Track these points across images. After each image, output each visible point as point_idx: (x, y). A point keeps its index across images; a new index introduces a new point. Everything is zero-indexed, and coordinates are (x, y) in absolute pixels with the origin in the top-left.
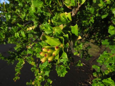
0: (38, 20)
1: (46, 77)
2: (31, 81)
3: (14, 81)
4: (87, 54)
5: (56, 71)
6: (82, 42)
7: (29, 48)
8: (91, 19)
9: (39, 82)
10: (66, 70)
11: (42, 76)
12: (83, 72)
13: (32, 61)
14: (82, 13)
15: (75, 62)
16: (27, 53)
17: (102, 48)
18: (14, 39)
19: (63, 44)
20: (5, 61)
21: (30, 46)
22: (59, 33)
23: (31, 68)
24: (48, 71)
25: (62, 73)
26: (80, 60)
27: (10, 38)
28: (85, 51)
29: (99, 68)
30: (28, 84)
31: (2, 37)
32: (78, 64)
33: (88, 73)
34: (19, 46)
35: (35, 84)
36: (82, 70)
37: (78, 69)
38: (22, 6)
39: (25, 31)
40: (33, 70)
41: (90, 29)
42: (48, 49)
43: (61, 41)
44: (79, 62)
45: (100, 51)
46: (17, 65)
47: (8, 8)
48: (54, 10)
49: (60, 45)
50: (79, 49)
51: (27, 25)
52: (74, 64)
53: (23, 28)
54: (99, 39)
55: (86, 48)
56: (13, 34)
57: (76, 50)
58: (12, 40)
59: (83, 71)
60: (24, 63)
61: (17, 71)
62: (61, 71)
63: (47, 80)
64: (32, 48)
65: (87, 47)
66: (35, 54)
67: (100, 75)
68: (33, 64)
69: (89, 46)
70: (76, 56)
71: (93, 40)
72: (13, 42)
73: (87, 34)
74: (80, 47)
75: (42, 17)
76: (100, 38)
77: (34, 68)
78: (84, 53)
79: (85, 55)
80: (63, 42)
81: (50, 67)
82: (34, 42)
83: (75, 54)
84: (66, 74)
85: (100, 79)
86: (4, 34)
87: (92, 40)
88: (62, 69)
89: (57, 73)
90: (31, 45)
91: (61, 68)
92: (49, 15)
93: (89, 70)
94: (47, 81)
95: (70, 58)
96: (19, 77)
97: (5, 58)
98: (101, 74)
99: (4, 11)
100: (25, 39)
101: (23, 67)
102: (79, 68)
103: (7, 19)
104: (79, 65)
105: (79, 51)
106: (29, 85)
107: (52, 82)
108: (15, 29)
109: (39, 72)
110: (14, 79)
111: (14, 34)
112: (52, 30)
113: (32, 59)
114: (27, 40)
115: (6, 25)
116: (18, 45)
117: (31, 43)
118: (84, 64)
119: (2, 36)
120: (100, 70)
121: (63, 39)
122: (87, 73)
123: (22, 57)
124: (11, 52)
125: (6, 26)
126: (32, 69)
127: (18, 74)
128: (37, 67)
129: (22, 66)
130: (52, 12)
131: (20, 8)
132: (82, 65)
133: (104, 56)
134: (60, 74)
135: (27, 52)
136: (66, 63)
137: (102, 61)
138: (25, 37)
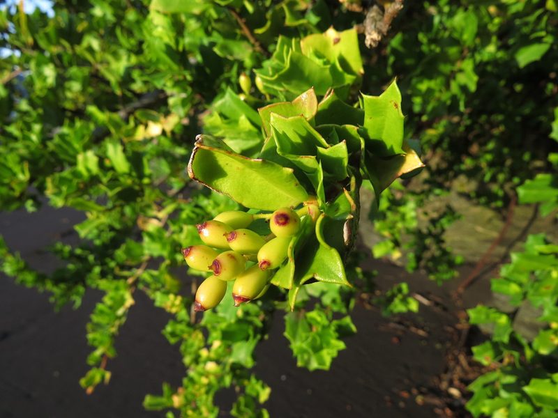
0: (192, 84)
1: (238, 371)
2: (166, 388)
3: (84, 390)
4: (437, 253)
5: (287, 342)
6: (413, 193)
7: (152, 226)
8: (461, 71)
9: (207, 392)
10: (339, 338)
11: (218, 362)
12: (421, 338)
13: (167, 293)
14: (411, 43)
15: (378, 293)
16: (143, 255)
17: (514, 221)
18: (75, 181)
19: (320, 202)
20: (41, 289)
21: (156, 218)
22: (296, 140)
23: (163, 327)
24: (247, 339)
25: (317, 349)
26: (403, 281)
27: (53, 181)
28: (430, 234)
29: (504, 320)
30: (150, 405)
31: (14, 175)
32: (397, 301)
33: (442, 342)
34: (98, 217)
35: (185, 405)
36: (413, 329)
37: (392, 325)
38: (110, 17)
39: (125, 140)
40: (173, 334)
41: (451, 124)
42: (232, 230)
43: (304, 179)
44: (400, 290)
45: (502, 233)
46: (97, 311)
47: (41, 33)
48: (269, 24)
49: (301, 206)
50: (400, 225)
51: (138, 114)
52: (374, 301)
53: (117, 126)
54: (501, 177)
55: (434, 222)
56: (67, 158)
57: (386, 233)
58: (64, 189)
59: (421, 333)
60: (129, 301)
61: (96, 343)
62: (314, 340)
63: (246, 382)
64: (166, 227)
65: (441, 217)
66: (179, 257)
67: (509, 356)
68: (173, 305)
69: (450, 212)
70: (386, 263)
71: (469, 181)
72: (71, 201)
73: (439, 151)
74: (403, 217)
75: (208, 71)
76: (501, 171)
77: (181, 327)
78: (425, 248)
79: (427, 255)
80: (320, 188)
81: (258, 322)
82: (174, 198)
83: (378, 252)
84: (335, 354)
85: (510, 379)
86: (22, 159)
87: (462, 178)
88: (317, 329)
89: (291, 351)
90: (162, 214)
91: (310, 326)
92: (244, 52)
93: (450, 329)
94: (243, 389)
95: (355, 272)
96: (107, 369)
97: (41, 278)
98: (516, 354)
99: (25, 45)
100: (129, 182)
101: (124, 320)
102: (397, 319)
103: (38, 85)
104: (398, 307)
105: (397, 236)
106: (159, 408)
107: (271, 395)
108: (75, 133)
109: (202, 344)
110: (83, 382)
111: (75, 157)
112: (258, 127)
113: (168, 279)
114: (137, 188)
115: (34, 114)
116: (95, 213)
117: (163, 201)
118: (425, 301)
119: (16, 169)
120: (510, 330)
121: (315, 171)
122: (438, 346)
123: (117, 271)
124: (67, 249)
125: (36, 122)
126: (169, 329)
127: (103, 355)
128: (193, 319)
129: (119, 318)
130: (257, 38)
131: (102, 31)
132: (414, 306)
133: (530, 258)
134: (306, 357)
135: (142, 248)
136: (334, 301)
137: (521, 285)
138: (129, 175)
